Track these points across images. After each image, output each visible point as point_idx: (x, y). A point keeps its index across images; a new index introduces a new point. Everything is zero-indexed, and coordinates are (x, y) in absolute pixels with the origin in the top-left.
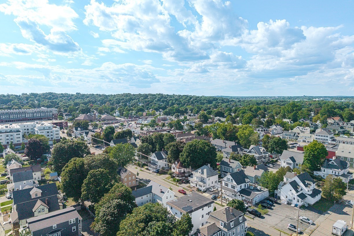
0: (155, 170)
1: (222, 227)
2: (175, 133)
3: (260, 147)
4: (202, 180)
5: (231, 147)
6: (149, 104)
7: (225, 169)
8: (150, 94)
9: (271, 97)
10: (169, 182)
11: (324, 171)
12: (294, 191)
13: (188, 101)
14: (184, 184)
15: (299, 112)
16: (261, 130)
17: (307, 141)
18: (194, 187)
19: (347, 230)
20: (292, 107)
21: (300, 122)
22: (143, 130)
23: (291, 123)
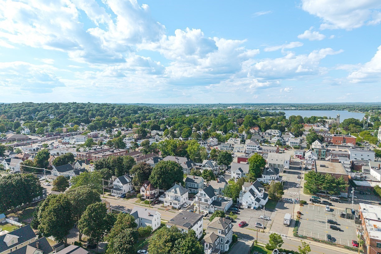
0: (120, 195)
1: (220, 235)
2: (120, 153)
3: (212, 162)
4: (176, 199)
5: (186, 163)
6: (63, 116)
7: (190, 185)
8: (61, 103)
9: (191, 105)
10: (141, 205)
11: (265, 177)
12: (252, 197)
13: (111, 111)
14: (156, 205)
15: (228, 124)
16: (202, 143)
17: (240, 151)
18: (168, 206)
19: (291, 220)
20: (221, 119)
21: (230, 133)
22: (79, 151)
23: (223, 134)
